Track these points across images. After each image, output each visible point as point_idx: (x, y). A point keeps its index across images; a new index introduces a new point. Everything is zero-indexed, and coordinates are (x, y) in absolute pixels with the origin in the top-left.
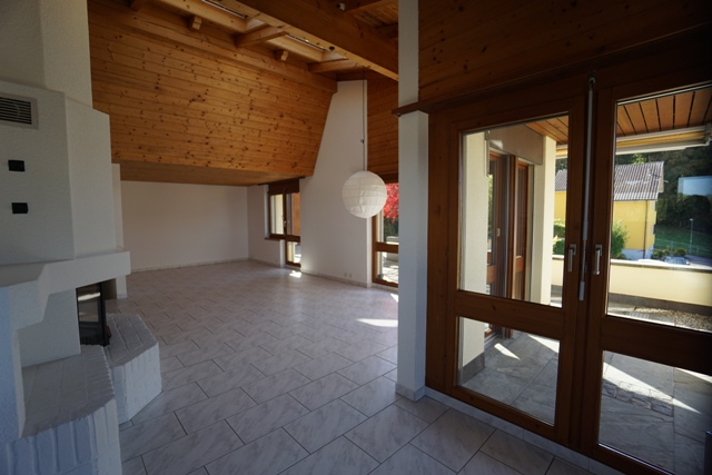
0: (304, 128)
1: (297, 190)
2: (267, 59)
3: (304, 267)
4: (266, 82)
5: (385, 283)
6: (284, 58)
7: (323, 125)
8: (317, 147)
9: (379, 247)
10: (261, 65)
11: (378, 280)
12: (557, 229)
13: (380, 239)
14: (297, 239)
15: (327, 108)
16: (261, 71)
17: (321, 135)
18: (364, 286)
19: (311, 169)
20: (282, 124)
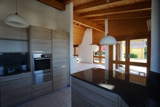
0: (81, 36)
1: (78, 46)
2: (76, 25)
3: (79, 61)
4: (76, 29)
5: (95, 63)
6: (79, 25)
7: (83, 36)
8: (82, 39)
9: (94, 57)
10: (76, 26)
11: (94, 62)
12: (124, 54)
13: (94, 55)
14: (77, 56)
15: (84, 33)
16: (75, 27)
17: (83, 37)
18: (92, 63)
19: (81, 43)
20: (77, 36)
